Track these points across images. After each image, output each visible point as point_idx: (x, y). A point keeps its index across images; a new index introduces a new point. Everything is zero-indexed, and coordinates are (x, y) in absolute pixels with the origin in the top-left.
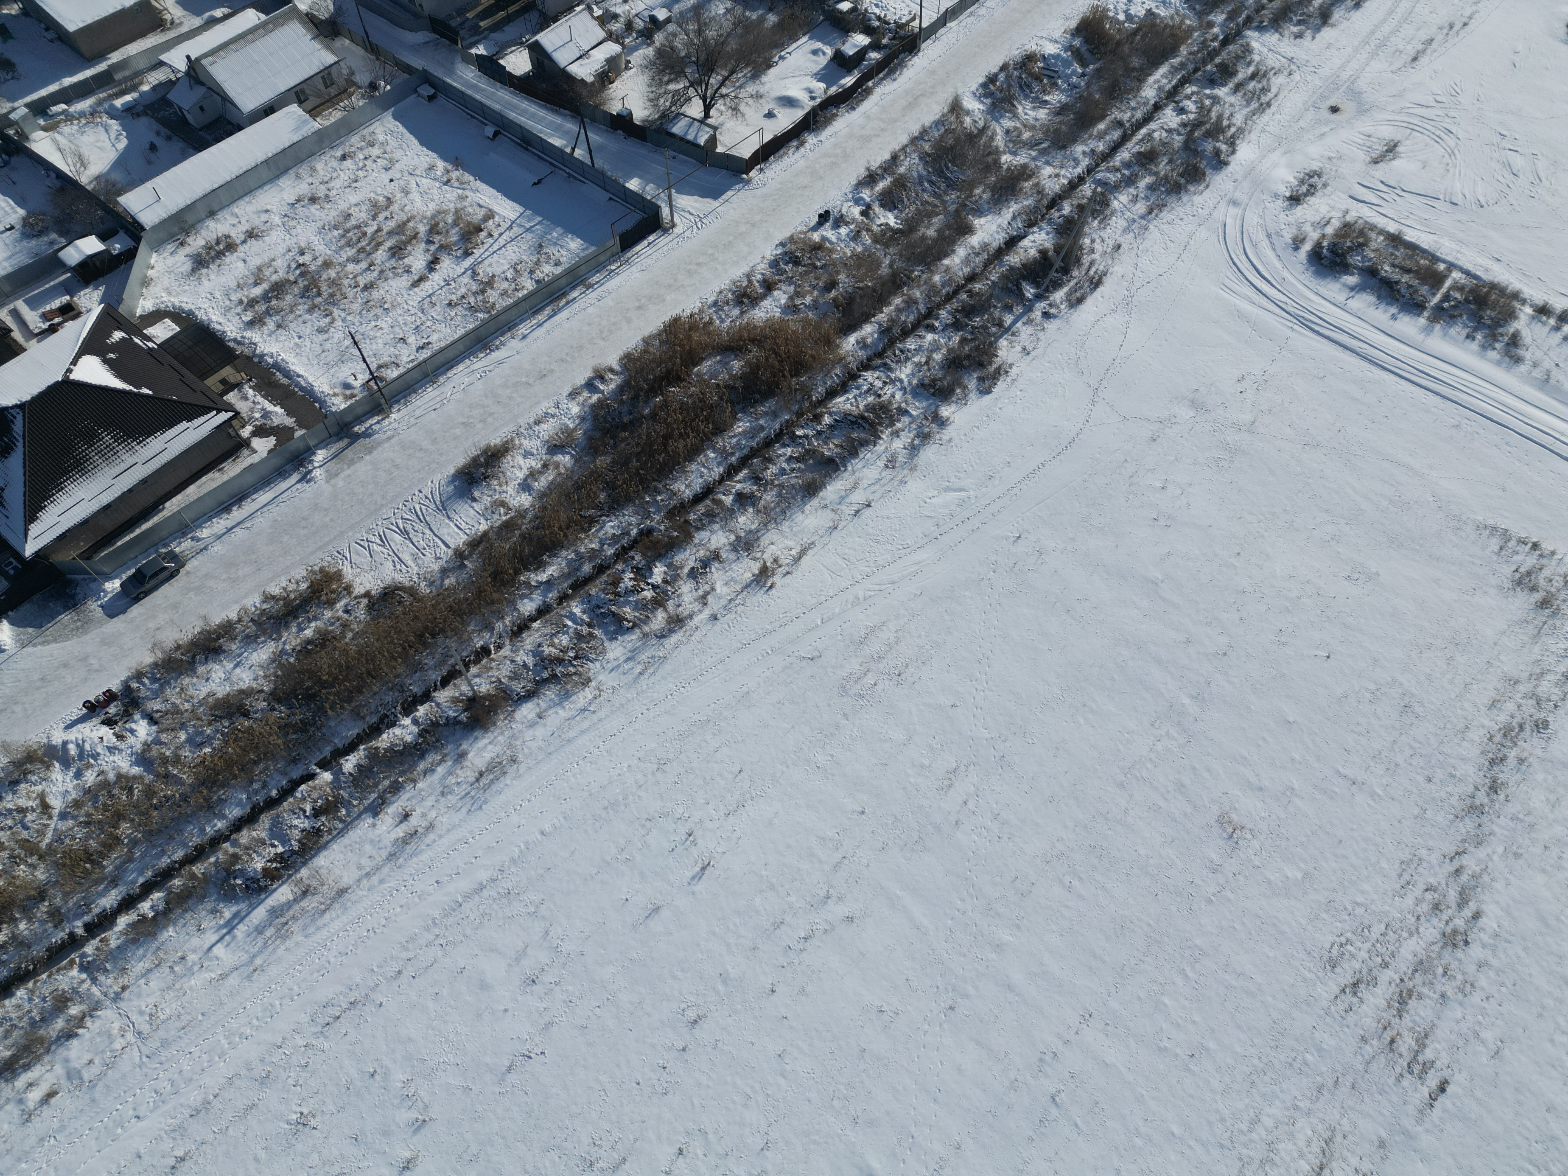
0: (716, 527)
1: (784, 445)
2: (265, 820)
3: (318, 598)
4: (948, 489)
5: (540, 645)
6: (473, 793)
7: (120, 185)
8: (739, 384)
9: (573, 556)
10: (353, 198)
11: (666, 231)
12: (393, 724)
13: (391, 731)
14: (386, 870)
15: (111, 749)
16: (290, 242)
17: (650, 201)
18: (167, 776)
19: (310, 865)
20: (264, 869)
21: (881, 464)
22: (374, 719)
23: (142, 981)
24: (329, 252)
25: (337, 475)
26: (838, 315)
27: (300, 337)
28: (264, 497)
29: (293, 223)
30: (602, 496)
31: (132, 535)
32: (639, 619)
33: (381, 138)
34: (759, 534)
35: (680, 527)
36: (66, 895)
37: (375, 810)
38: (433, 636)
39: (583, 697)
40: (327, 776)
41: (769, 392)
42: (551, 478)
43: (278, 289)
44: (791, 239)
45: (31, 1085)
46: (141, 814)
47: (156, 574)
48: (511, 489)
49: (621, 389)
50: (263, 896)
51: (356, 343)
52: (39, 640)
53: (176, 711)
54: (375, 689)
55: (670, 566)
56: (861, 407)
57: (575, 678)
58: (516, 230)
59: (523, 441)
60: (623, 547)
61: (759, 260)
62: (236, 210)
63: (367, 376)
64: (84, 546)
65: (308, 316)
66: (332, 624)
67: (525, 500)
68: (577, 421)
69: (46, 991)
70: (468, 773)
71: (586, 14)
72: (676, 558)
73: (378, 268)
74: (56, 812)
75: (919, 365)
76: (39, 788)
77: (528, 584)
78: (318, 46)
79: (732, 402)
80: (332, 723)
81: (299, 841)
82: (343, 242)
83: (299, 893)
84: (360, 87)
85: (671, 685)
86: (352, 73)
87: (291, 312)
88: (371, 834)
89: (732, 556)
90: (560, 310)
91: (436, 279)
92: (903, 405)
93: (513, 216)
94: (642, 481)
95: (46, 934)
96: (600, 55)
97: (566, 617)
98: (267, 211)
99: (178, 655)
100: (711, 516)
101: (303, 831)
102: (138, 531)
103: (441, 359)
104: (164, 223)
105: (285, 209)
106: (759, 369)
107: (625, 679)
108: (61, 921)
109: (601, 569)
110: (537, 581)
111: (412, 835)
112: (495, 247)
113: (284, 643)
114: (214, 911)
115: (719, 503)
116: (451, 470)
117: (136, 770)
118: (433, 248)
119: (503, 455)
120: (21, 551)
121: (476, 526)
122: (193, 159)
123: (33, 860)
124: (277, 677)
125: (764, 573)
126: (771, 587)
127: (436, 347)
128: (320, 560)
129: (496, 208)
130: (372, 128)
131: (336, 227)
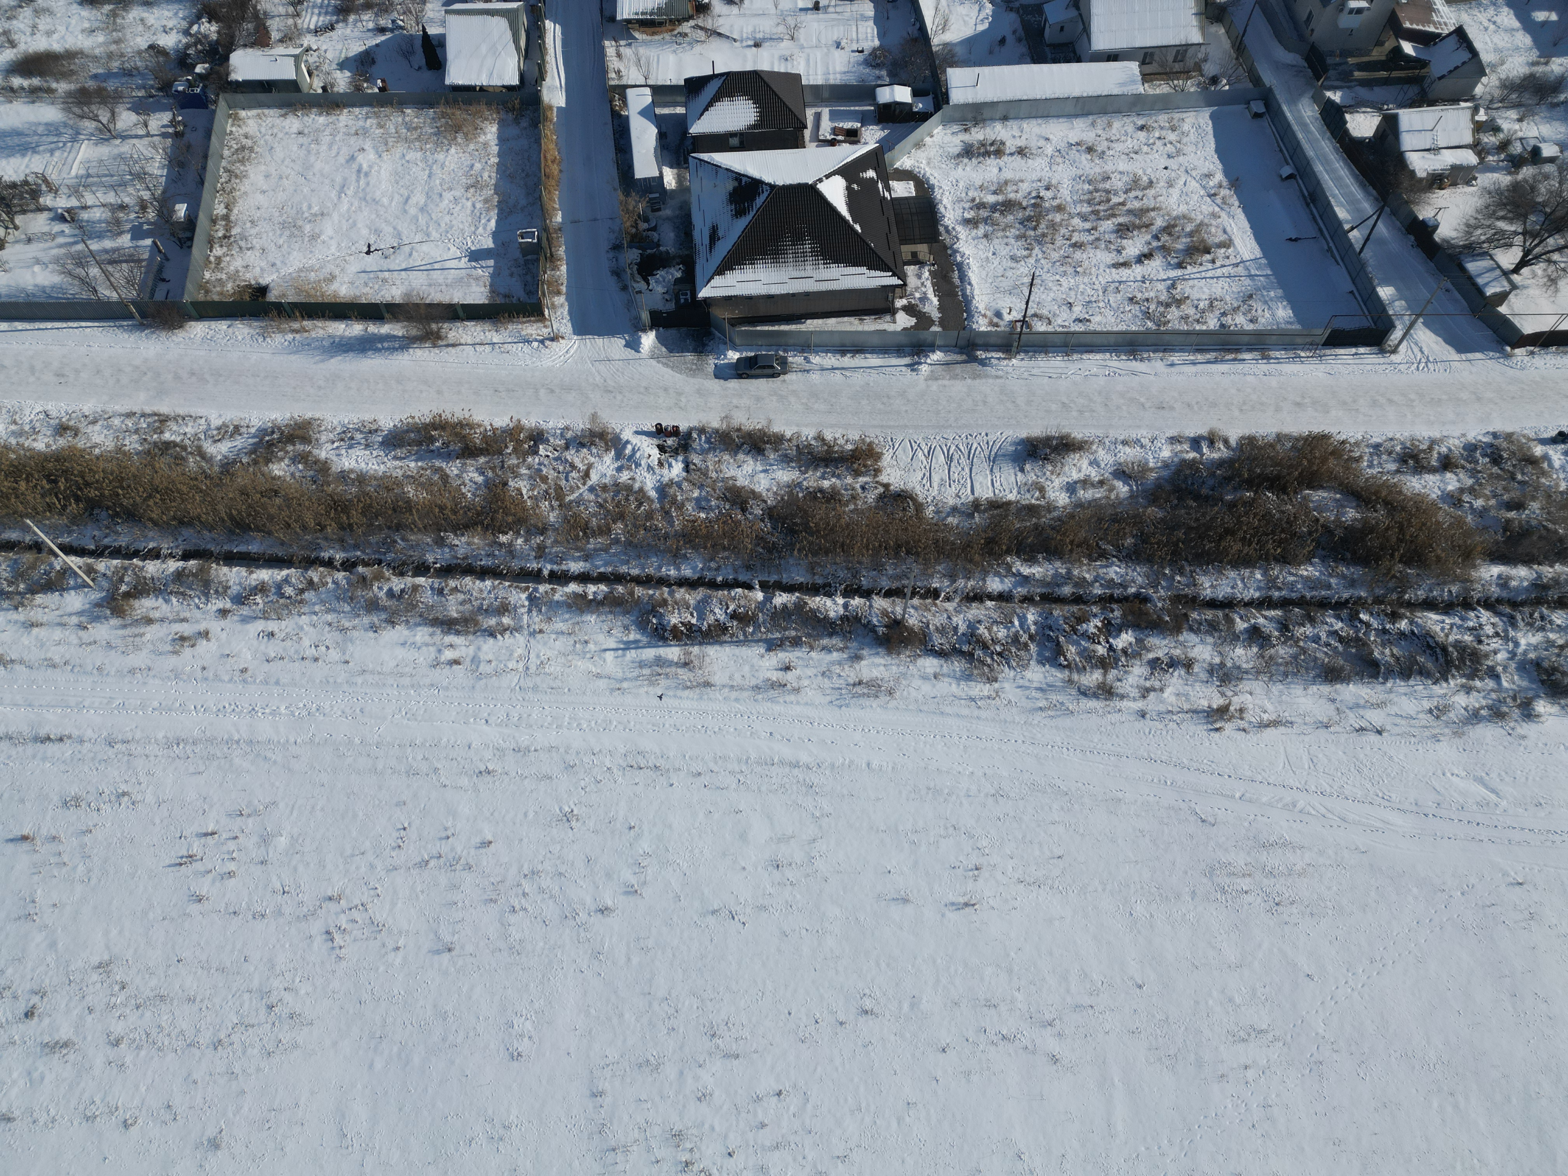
0: (1210, 640)
1: (1338, 617)
2: (701, 593)
3: (852, 463)
4: (1480, 780)
5: (979, 622)
6: (843, 691)
7: (956, 59)
8: (1339, 533)
9: (1063, 571)
10: (1123, 166)
11: (1382, 352)
12: (829, 595)
13: (825, 599)
14: (746, 694)
15: (650, 468)
16: (1046, 174)
17: (1389, 316)
18: (667, 513)
19: (703, 648)
20: (675, 626)
21: (1427, 704)
22: (820, 581)
23: (554, 636)
24: (1069, 199)
25: (936, 379)
26: (1499, 538)
27: (994, 254)
28: (874, 360)
29: (1059, 160)
30: (1129, 541)
31: (771, 328)
32: (1076, 665)
33: (1186, 127)
34: (1245, 676)
35: (1176, 616)
36: (556, 542)
37: (772, 646)
38: (908, 553)
39: (981, 689)
40: (760, 596)
41: (1363, 559)
42: (1098, 496)
43: (1008, 206)
44: (1509, 437)
45: (451, 646)
46: (635, 526)
47: (764, 367)
48: (1057, 482)
49: (1221, 463)
50: (660, 643)
51: (1032, 284)
52: (664, 360)
53: (705, 473)
54: (838, 560)
55: (1139, 641)
56: (1451, 638)
57: (986, 669)
58: (1240, 270)
59: (1100, 449)
60: (1112, 596)
61: (1457, 434)
62: (1025, 126)
63: (1019, 317)
64: (737, 314)
65: (1013, 241)
66: (846, 490)
67: (1062, 499)
68: (1159, 464)
69: (502, 594)
70: (852, 674)
71: (1468, 113)
72: (1151, 639)
73: (1097, 235)
74: (589, 483)
75: (1551, 643)
76: (592, 460)
77: (1009, 567)
78: (1195, 23)
79: (1318, 545)
80: (791, 561)
81: (709, 626)
82: (1086, 197)
83: (682, 661)
84: (1202, 76)
85: (1058, 739)
86: (1205, 60)
87: (1004, 230)
88: (756, 661)
89: (1204, 676)
90: (1222, 361)
91: (1138, 271)
92: (1499, 669)
93: (1247, 256)
94: (1174, 553)
95: (526, 558)
96: (1449, 158)
97: (1018, 616)
98: (1047, 139)
99: (734, 435)
100: (1212, 627)
101: (716, 620)
102: (776, 328)
103: (1088, 339)
104: (966, 105)
105: (1062, 145)
106: (1371, 532)
107: (1025, 703)
108: (541, 557)
109: (1077, 599)
110: (1018, 570)
111: (780, 685)
112: (1210, 274)
113: (805, 479)
114: (626, 628)
115: (1230, 622)
116: (1023, 434)
117: (653, 494)
118: (1155, 244)
119: (1074, 451)
120: (698, 289)
121: (1007, 492)
122: (1025, 67)
123: (555, 503)
124: (782, 499)
125: (1222, 712)
126: (1217, 730)
127: (1092, 327)
128: (874, 435)
129: (1237, 241)
130: (1184, 115)
131: (1090, 182)
